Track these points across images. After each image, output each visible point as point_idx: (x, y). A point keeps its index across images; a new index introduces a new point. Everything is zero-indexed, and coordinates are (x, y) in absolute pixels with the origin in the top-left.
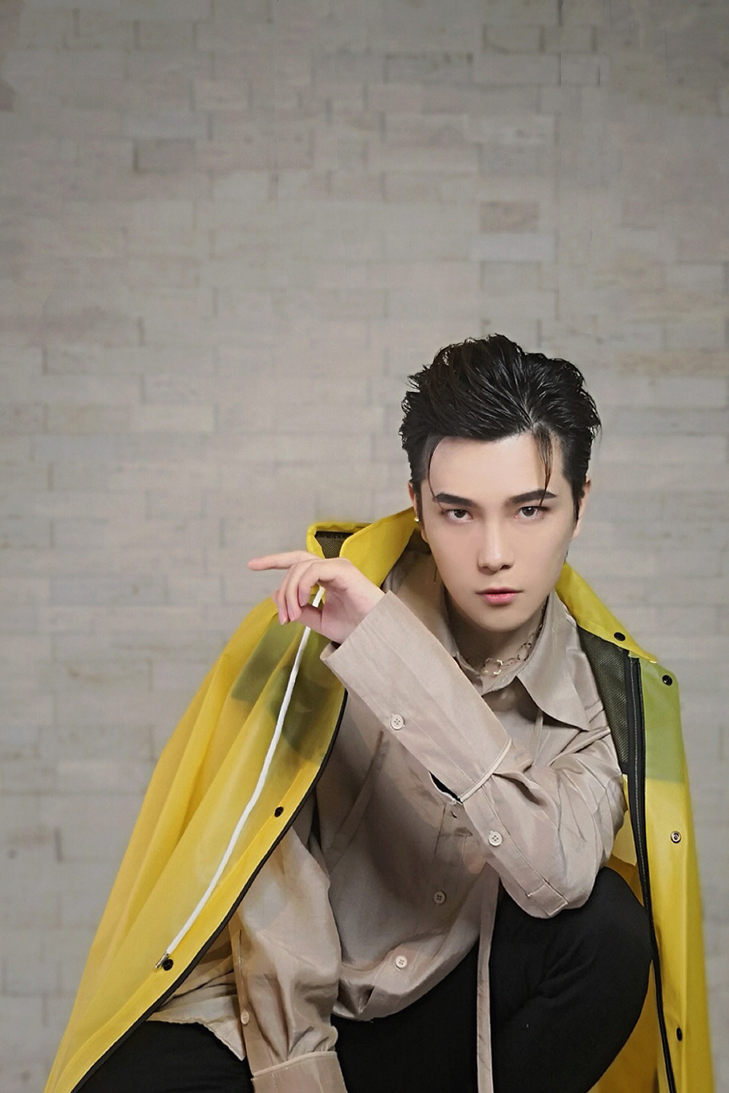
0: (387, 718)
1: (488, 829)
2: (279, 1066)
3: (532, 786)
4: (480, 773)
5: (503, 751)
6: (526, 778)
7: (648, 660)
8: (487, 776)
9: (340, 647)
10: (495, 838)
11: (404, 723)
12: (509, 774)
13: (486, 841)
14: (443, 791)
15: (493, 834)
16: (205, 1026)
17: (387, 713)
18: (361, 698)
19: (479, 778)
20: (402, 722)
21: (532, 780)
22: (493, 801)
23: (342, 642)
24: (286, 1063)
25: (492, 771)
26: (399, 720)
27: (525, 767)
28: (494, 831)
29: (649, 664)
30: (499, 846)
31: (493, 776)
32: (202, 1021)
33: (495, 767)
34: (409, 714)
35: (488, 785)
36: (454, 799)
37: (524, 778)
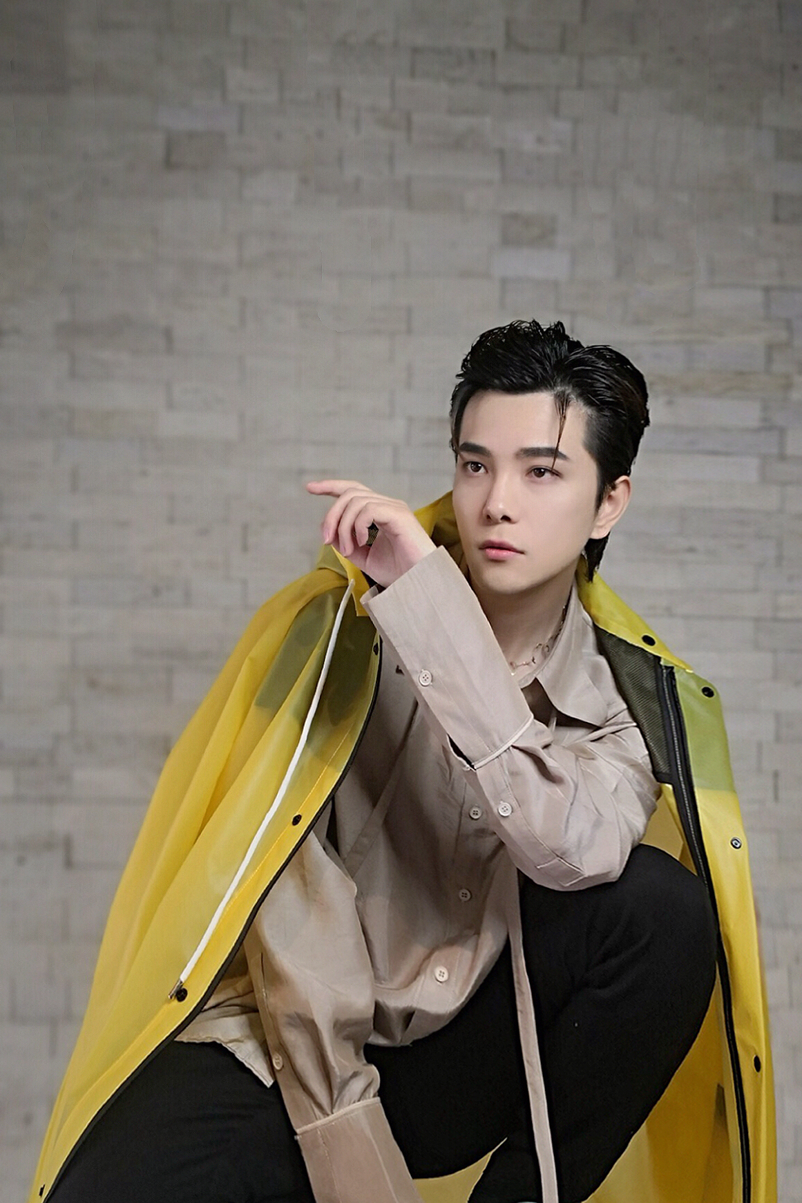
0: (417, 672)
1: (498, 798)
2: (322, 1121)
3: (550, 763)
4: (498, 743)
5: (524, 726)
6: (545, 755)
7: (684, 669)
8: (505, 748)
9: (384, 592)
10: (505, 809)
11: (432, 681)
12: (528, 748)
13: (495, 811)
14: (458, 755)
15: (503, 804)
16: (224, 1045)
17: (417, 667)
18: (394, 648)
19: (497, 748)
20: (430, 679)
21: (550, 757)
22: (507, 772)
23: (387, 587)
24: (331, 1117)
25: (509, 744)
26: (428, 676)
27: (544, 744)
28: (504, 802)
29: (684, 673)
30: (507, 817)
31: (511, 748)
32: (219, 1040)
33: (514, 740)
34: (438, 672)
35: (505, 756)
36: (468, 766)
37: (543, 754)
